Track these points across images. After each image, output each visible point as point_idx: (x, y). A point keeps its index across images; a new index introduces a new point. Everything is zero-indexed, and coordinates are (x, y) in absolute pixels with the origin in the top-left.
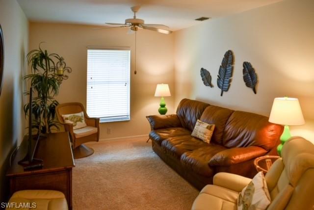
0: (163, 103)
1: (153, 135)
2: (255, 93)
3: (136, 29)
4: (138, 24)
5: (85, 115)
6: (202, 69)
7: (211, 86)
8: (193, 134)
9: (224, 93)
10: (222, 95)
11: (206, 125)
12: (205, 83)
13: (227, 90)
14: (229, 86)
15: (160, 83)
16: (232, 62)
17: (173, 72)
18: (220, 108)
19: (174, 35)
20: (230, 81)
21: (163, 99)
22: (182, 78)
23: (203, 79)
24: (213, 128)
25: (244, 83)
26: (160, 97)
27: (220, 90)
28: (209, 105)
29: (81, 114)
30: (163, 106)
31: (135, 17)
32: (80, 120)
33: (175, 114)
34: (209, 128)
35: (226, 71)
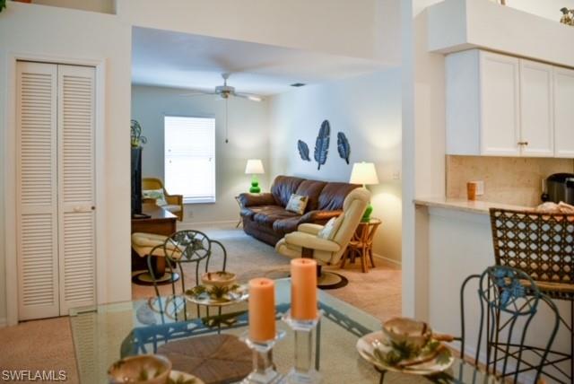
0: (255, 181)
1: (244, 211)
2: (348, 163)
3: (226, 97)
4: (228, 92)
5: (165, 192)
6: (300, 141)
7: (308, 159)
8: (287, 208)
9: (322, 166)
10: (319, 168)
11: (300, 197)
12: (302, 157)
13: (323, 163)
14: (325, 158)
15: (252, 159)
16: (328, 133)
17: (267, 146)
18: (315, 181)
19: (268, 100)
20: (326, 153)
21: (254, 176)
22: (277, 153)
23: (300, 153)
24: (307, 200)
25: (338, 154)
26: (251, 175)
27: (317, 164)
28: (304, 180)
29: (161, 191)
30: (255, 185)
31: (225, 84)
32: (160, 197)
33: (269, 192)
34: (303, 200)
35: (322, 142)
